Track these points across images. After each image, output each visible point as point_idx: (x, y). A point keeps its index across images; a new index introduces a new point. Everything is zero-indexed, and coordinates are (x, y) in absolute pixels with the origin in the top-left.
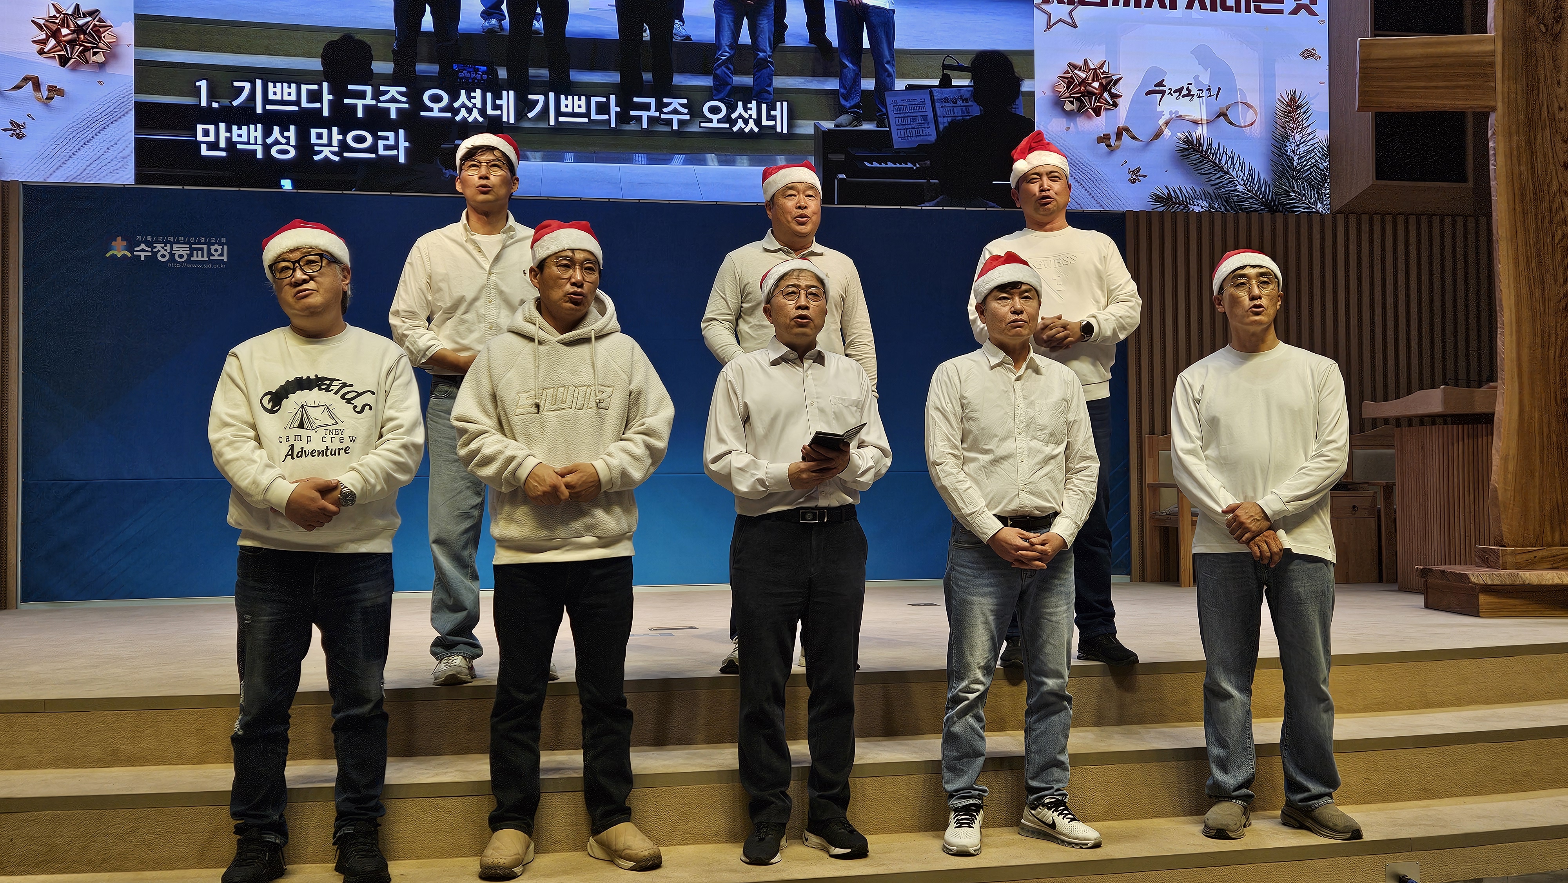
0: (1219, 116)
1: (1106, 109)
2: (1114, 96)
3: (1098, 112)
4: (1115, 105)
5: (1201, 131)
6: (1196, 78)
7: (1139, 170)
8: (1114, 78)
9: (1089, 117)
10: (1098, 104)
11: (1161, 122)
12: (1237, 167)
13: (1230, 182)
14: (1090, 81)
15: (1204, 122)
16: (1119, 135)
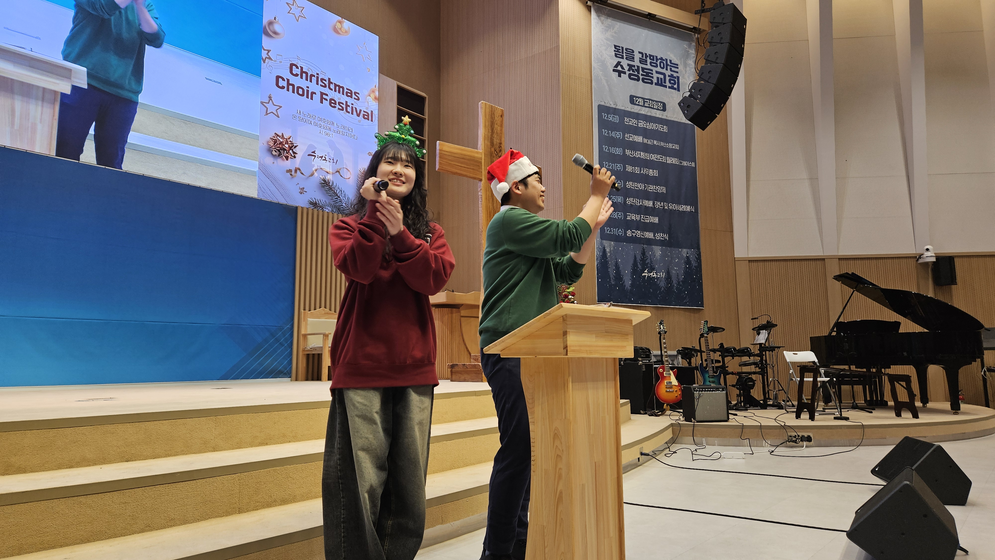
0: (336, 172)
1: (291, 158)
2: (294, 153)
3: (287, 158)
4: (295, 157)
5: (329, 177)
6: (328, 153)
7: (304, 188)
8: (295, 145)
9: (283, 160)
10: (287, 155)
11: (314, 169)
12: (343, 195)
13: (340, 201)
14: (284, 144)
15: (331, 173)
16: (296, 171)
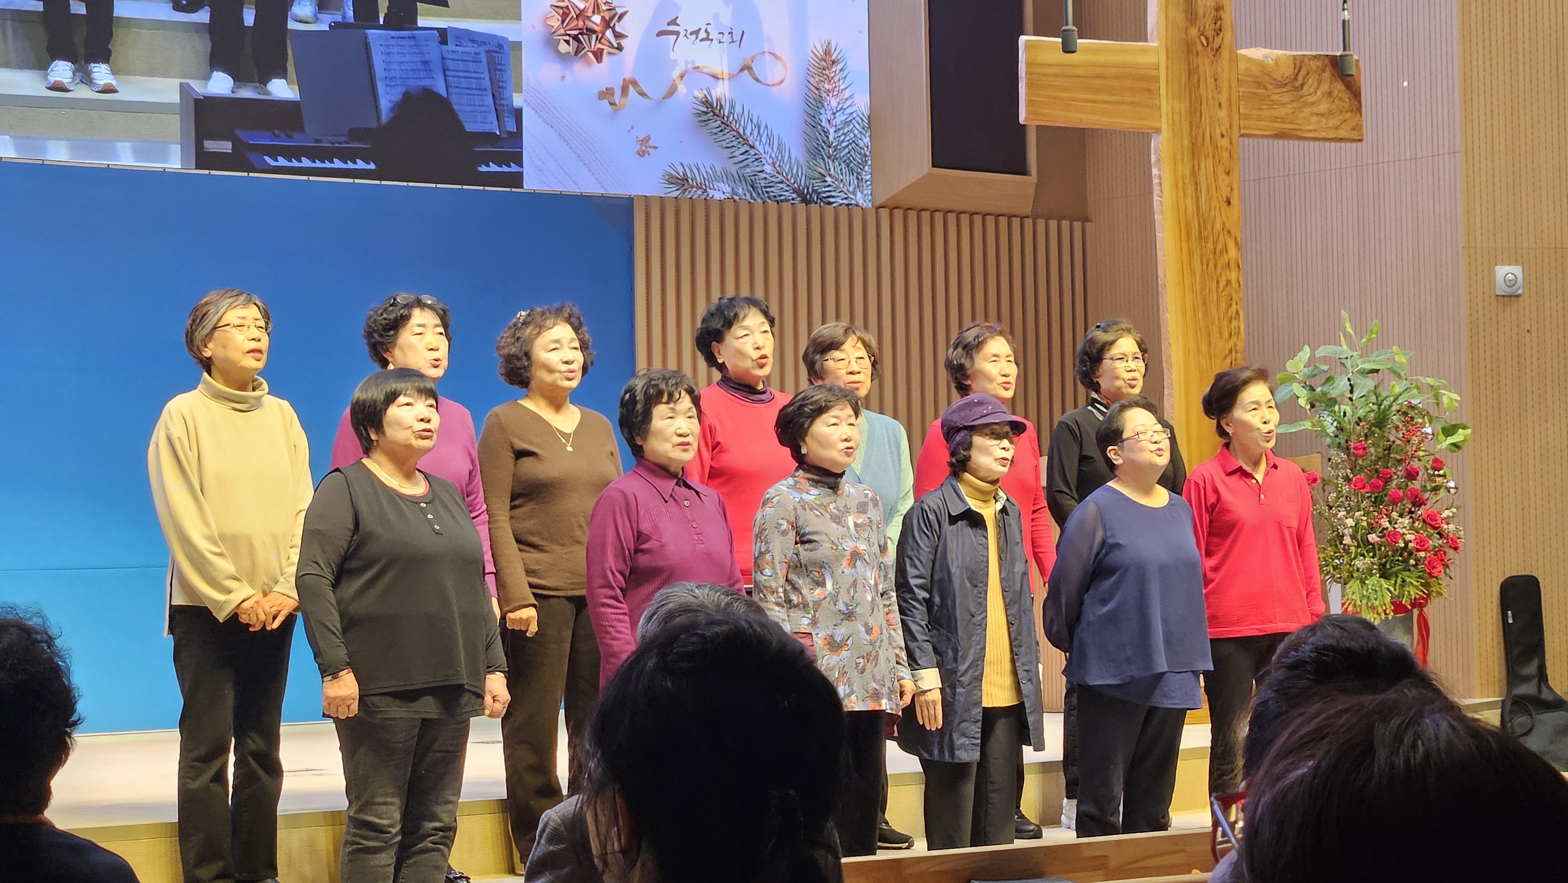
0: (741, 70)
1: (610, 53)
2: (618, 36)
3: (598, 55)
4: (620, 48)
5: (721, 91)
6: (716, 16)
7: (648, 139)
8: (619, 11)
9: (589, 63)
10: (600, 46)
11: (675, 74)
12: (764, 139)
13: (757, 159)
14: (589, 13)
15: (726, 76)
16: (625, 90)
